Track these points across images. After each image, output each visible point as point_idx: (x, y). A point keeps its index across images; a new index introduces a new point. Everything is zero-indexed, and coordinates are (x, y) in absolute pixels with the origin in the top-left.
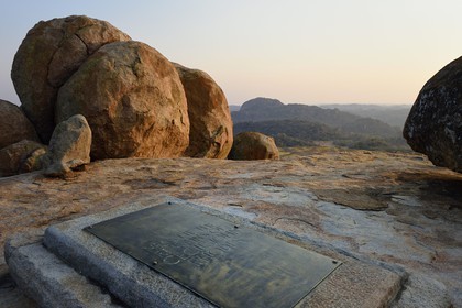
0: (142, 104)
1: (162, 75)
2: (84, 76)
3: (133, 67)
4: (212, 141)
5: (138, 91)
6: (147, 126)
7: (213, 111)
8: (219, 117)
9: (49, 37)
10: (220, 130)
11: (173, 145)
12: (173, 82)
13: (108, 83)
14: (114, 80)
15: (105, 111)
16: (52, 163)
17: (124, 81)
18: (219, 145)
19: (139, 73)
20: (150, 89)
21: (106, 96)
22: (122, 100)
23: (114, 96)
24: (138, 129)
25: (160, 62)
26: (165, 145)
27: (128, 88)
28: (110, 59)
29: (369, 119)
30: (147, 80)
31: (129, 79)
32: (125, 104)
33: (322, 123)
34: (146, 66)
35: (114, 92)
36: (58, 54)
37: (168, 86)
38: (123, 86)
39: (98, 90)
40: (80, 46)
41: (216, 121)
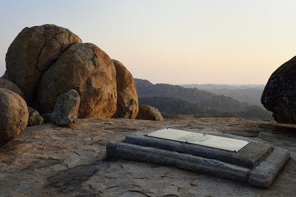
0: (98, 84)
1: (108, 66)
2: (64, 65)
3: (93, 61)
4: (127, 110)
5: (95, 75)
6: (99, 98)
7: (127, 88)
8: (130, 93)
9: (36, 39)
10: (131, 102)
11: (108, 112)
12: (112, 70)
13: (80, 70)
14: (83, 68)
15: (78, 87)
16: (62, 118)
17: (89, 69)
18: (131, 112)
19: (96, 63)
20: (102, 74)
21: (79, 78)
22: (87, 81)
23: (83, 78)
24: (94, 100)
25: (106, 57)
26: (104, 111)
27: (91, 73)
28: (79, 54)
29: (222, 97)
30: (101, 68)
31: (91, 68)
32: (89, 83)
33: (185, 99)
34: (100, 60)
35: (83, 76)
36: (44, 51)
37: (110, 72)
38: (88, 72)
39: (74, 74)
40: (57, 46)
41: (129, 96)
